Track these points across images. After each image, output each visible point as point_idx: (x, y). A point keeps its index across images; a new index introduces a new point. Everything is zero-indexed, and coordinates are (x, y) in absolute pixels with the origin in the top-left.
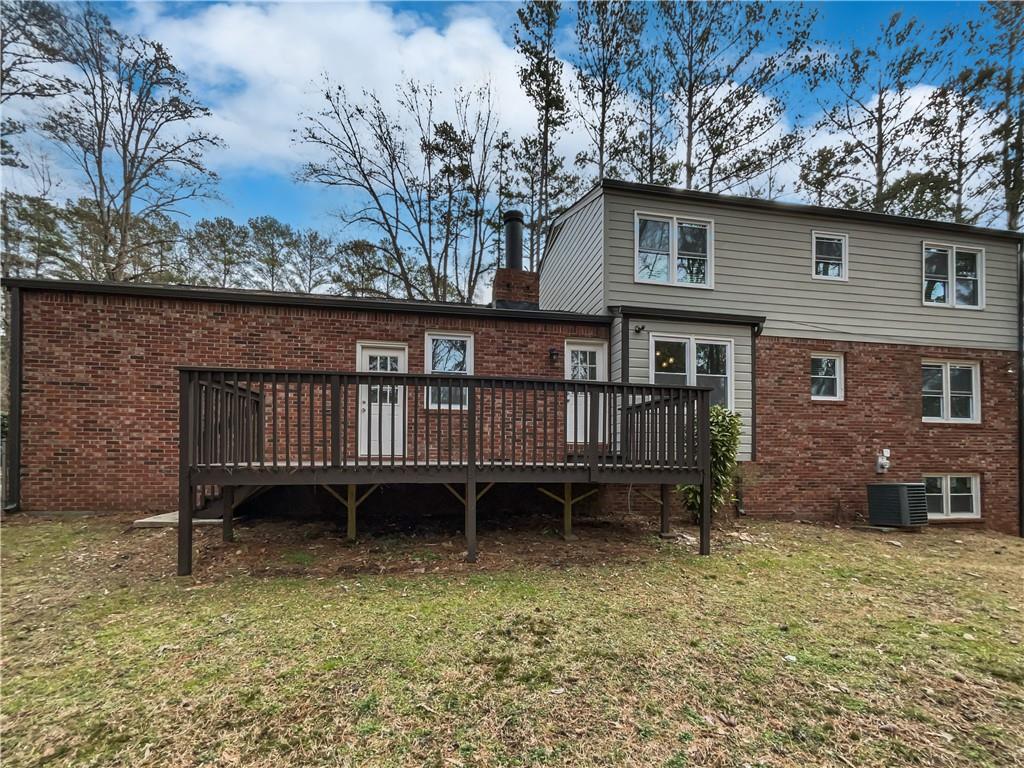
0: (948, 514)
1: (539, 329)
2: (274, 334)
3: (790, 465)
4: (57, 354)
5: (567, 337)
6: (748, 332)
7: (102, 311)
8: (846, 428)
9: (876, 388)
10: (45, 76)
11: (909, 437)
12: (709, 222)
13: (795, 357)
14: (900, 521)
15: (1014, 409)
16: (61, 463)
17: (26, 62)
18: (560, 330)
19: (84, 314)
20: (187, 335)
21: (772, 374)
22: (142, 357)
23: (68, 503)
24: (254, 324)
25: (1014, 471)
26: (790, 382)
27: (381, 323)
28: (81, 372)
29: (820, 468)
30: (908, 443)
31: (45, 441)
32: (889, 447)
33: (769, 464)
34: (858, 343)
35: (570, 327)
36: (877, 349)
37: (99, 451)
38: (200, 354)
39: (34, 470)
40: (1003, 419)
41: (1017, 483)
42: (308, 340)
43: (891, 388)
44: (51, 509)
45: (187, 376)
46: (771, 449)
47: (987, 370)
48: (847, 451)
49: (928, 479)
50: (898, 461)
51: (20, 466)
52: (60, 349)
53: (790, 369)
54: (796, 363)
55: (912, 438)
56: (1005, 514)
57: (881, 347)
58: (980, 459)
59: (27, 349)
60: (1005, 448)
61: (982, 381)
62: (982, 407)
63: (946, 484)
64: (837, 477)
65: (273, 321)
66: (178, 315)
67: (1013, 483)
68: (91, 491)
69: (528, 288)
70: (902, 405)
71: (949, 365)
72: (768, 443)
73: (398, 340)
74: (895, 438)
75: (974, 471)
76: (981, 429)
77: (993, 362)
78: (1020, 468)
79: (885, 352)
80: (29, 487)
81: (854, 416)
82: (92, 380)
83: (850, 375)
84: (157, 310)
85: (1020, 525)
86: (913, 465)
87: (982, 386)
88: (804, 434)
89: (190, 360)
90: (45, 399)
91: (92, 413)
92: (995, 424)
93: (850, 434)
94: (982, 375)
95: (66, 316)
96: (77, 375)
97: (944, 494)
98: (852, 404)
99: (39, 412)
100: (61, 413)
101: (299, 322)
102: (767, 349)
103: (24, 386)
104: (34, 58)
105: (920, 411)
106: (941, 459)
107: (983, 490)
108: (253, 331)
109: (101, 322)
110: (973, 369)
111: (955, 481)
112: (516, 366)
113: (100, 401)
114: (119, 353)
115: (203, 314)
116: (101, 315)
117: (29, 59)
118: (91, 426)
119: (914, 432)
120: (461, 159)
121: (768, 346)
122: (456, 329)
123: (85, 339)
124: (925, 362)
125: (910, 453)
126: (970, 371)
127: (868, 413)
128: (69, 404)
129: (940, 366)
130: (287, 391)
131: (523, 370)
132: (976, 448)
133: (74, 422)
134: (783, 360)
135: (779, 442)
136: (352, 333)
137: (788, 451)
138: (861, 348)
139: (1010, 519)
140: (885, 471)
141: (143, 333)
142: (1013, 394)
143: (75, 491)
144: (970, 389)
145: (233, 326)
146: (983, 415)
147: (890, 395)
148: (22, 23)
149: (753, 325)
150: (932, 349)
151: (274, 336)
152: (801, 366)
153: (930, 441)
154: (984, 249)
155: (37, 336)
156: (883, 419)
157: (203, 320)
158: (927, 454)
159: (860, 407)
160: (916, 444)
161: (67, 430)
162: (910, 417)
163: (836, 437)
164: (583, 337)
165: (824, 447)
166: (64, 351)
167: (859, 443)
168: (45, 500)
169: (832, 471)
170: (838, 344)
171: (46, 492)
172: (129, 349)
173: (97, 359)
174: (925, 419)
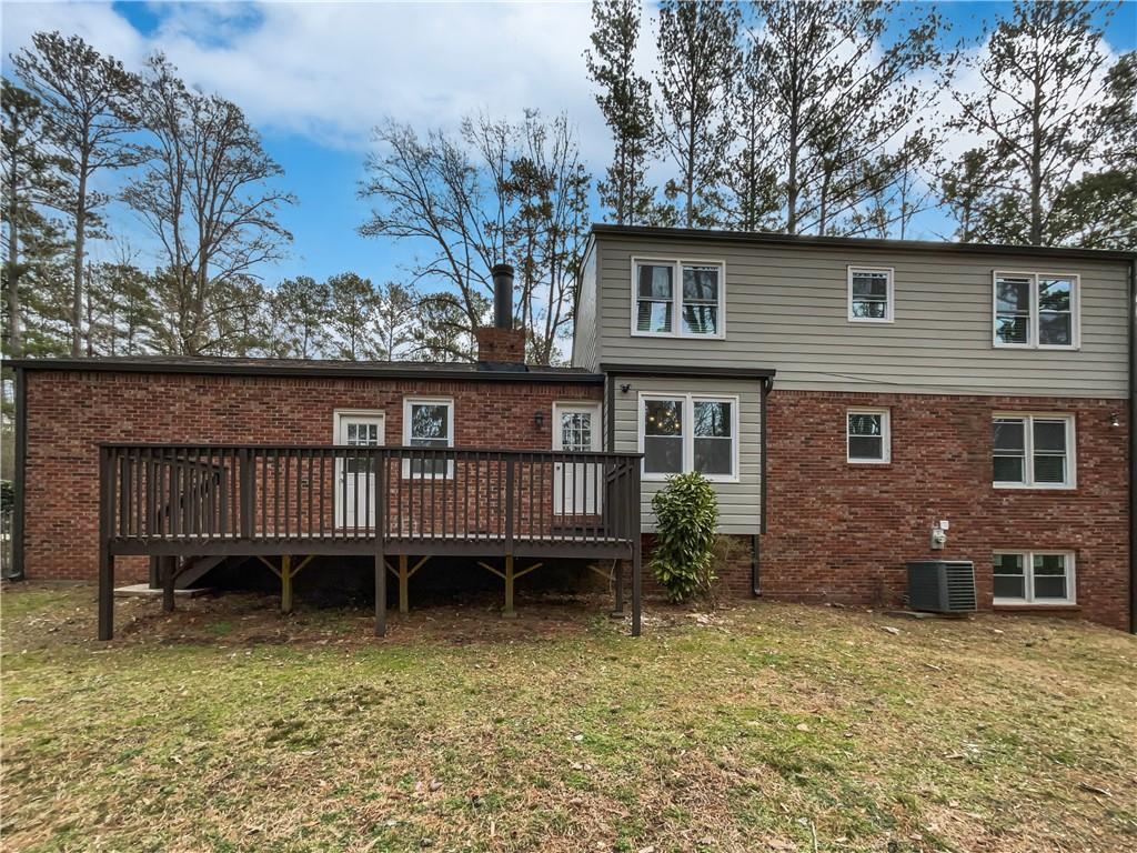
0: (1030, 600)
1: (524, 391)
2: (253, 405)
3: (820, 538)
4: (55, 430)
5: (555, 399)
6: (757, 387)
7: (95, 388)
8: (893, 497)
9: (931, 448)
10: (127, 146)
11: (975, 505)
12: (721, 264)
13: (826, 414)
14: (938, 605)
15: (1123, 472)
16: (59, 534)
17: (109, 134)
18: (547, 391)
19: (79, 391)
20: (172, 408)
21: (796, 434)
22: (130, 431)
23: (66, 572)
24: (234, 395)
25: (1122, 548)
26: (820, 443)
27: (358, 390)
28: (77, 446)
29: (858, 542)
30: (973, 514)
31: (46, 513)
32: (948, 518)
33: (793, 538)
34: (907, 396)
35: (558, 388)
36: (932, 402)
37: (92, 522)
38: (183, 426)
39: (35, 541)
40: (1106, 483)
41: (1127, 562)
42: (286, 410)
43: (952, 447)
44: (51, 578)
45: (106, 451)
46: (795, 520)
47: (1085, 424)
48: (893, 523)
49: (1004, 557)
50: (961, 535)
51: (24, 537)
52: (58, 425)
53: (821, 427)
54: (828, 421)
55: (980, 508)
56: (1109, 601)
57: (938, 399)
58: (1074, 533)
59: (31, 426)
60: (1109, 519)
61: (1078, 438)
62: (1078, 469)
63: (1029, 563)
64: (881, 554)
65: (252, 392)
66: (163, 389)
67: (1120, 563)
68: (85, 561)
69: (512, 347)
70: (966, 468)
71: (1032, 418)
72: (793, 513)
73: (375, 407)
74: (956, 508)
75: (1067, 547)
76: (1076, 496)
77: (1092, 414)
78: (1131, 544)
79: (942, 404)
80: (32, 557)
81: (903, 481)
82: (86, 454)
83: (897, 434)
84: (145, 385)
85: (1131, 615)
86: (980, 539)
87: (1078, 443)
88: (837, 503)
89: (174, 433)
90: (45, 473)
91: (87, 487)
92: (1095, 489)
93: (896, 503)
94: (1078, 430)
95: (64, 393)
96: (73, 450)
97: (1025, 575)
98: (901, 468)
99: (40, 486)
100: (58, 486)
101: (276, 392)
102: (791, 405)
103: (28, 461)
104: (117, 128)
105: (991, 475)
106: (1019, 532)
107: (1079, 571)
108: (233, 402)
109: (95, 398)
110: (1067, 423)
111: (1041, 560)
112: (499, 431)
113: (92, 475)
114: (109, 427)
115: (186, 387)
116: (94, 391)
117: (111, 130)
118: (85, 498)
119: (982, 500)
120: (542, 198)
121: (793, 402)
122: (436, 394)
123: (80, 415)
124: (997, 416)
125: (977, 525)
126: (1063, 426)
127: (921, 478)
128: (67, 477)
129: (1021, 421)
130: (265, 462)
131: (507, 436)
132: (1068, 519)
133: (70, 494)
134: (812, 417)
135: (804, 513)
136: (327, 402)
137: (818, 523)
138: (912, 401)
139: (1115, 608)
140: (942, 547)
141: (131, 408)
142: (1121, 452)
143: (72, 561)
144: (1063, 447)
145: (214, 398)
146: (1079, 479)
147: (950, 457)
148: (105, 94)
149: (763, 379)
150: (1008, 400)
151: (253, 407)
152: (835, 424)
153: (1003, 511)
154: (1079, 276)
155: (38, 413)
156: (939, 485)
157: (186, 393)
158: (999, 527)
159: (911, 470)
160: (985, 514)
161: (64, 502)
162: (976, 482)
163: (879, 506)
164: (573, 398)
165: (864, 518)
166: (62, 427)
167: (909, 514)
168: (45, 569)
169: (873, 546)
170: (881, 397)
171: (46, 561)
172: (119, 423)
173: (92, 434)
174: (997, 485)
